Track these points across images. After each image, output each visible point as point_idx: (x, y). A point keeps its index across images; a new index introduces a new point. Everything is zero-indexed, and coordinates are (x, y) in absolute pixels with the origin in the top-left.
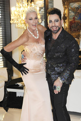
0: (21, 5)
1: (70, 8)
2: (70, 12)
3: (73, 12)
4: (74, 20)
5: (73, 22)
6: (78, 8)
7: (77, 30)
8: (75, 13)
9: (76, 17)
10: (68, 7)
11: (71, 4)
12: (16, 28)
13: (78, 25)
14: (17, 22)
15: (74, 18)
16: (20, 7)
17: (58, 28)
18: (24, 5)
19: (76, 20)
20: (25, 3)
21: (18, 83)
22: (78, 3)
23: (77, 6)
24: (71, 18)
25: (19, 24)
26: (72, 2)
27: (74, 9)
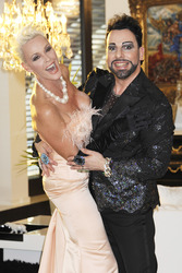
0: (18, 10)
1: (149, 21)
2: (151, 30)
3: (159, 31)
4: (160, 53)
5: (158, 57)
6: (170, 21)
7: (169, 80)
8: (164, 34)
9: (165, 46)
10: (144, 18)
11: (153, 9)
12: (3, 71)
13: (172, 65)
14: (7, 55)
15: (160, 47)
16: (15, 16)
18: (25, 11)
19: (165, 53)
20: (29, 5)
21: (9, 224)
22: (171, 6)
23: (168, 17)
24: (151, 47)
25: (11, 62)
26: (156, 5)
27: (161, 22)
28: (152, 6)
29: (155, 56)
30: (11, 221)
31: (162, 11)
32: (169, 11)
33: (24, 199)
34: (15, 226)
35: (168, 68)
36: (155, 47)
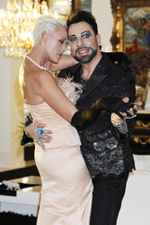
0: (19, 7)
1: (127, 20)
2: (128, 27)
3: (135, 28)
4: (136, 46)
5: (134, 50)
6: (144, 21)
7: (142, 68)
8: (139, 31)
9: (140, 40)
10: (123, 17)
11: (130, 10)
12: (5, 56)
13: (145, 56)
14: (8, 43)
15: (135, 42)
16: (16, 12)
17: (91, 52)
18: (25, 8)
19: (140, 47)
20: (28, 4)
22: (145, 8)
23: (143, 17)
24: (129, 41)
25: (12, 50)
26: (133, 7)
27: (137, 21)
28: (130, 7)
29: (131, 49)
30: (7, 180)
31: (138, 12)
32: (143, 12)
33: (20, 163)
34: (11, 184)
35: (141, 58)
36: (132, 41)
